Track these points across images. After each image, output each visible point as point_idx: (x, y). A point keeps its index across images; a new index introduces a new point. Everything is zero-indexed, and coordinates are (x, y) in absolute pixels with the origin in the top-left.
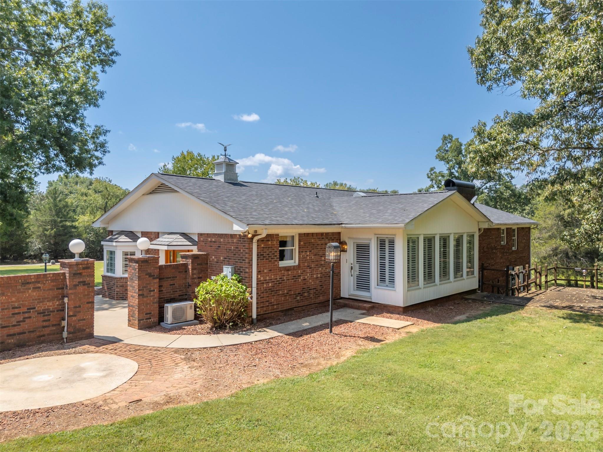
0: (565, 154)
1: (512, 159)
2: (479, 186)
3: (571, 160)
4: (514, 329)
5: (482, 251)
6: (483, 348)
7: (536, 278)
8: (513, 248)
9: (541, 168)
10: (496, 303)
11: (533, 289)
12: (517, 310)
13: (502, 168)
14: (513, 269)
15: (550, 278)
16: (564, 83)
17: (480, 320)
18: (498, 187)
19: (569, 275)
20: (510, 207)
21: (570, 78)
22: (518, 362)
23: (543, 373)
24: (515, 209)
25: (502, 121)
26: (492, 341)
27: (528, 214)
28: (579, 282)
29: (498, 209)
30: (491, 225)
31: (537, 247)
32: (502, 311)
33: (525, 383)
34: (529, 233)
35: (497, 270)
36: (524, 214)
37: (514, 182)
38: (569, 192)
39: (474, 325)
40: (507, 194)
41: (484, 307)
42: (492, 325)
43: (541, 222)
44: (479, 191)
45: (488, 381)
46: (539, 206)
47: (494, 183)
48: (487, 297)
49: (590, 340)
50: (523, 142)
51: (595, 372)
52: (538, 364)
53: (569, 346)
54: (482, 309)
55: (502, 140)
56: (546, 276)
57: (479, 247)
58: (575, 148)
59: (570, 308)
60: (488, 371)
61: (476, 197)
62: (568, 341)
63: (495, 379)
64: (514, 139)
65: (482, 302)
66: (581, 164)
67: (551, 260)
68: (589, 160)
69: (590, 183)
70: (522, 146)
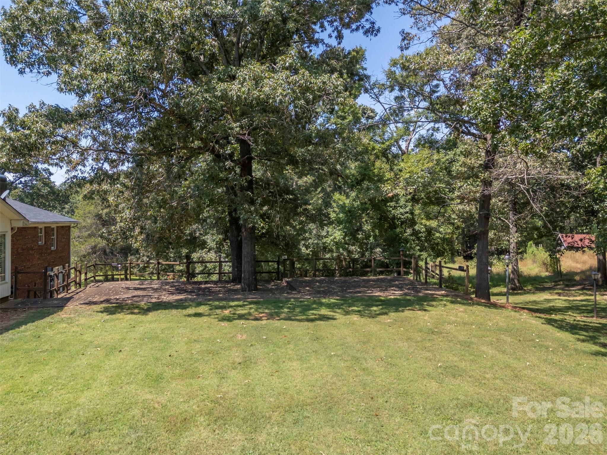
0: (102, 156)
1: (50, 153)
2: (12, 180)
3: (108, 162)
4: (52, 333)
5: (16, 252)
6: (15, 362)
7: (76, 276)
8: (52, 248)
9: (80, 167)
10: (31, 309)
11: (73, 288)
12: (55, 312)
13: (38, 161)
14: (52, 270)
15: (89, 275)
16: (100, 86)
17: (13, 331)
18: (34, 182)
19: (107, 271)
20: (49, 205)
21: (105, 83)
22: (56, 368)
23: (81, 372)
24: (54, 208)
25: (37, 111)
26: (27, 352)
27: (68, 213)
28: (115, 277)
29: (35, 206)
30: (27, 223)
31: (77, 245)
32: (39, 316)
33: (63, 387)
34: (69, 232)
35: (34, 273)
36: (64, 213)
37: (52, 178)
38: (106, 192)
39: (4, 338)
40: (45, 191)
41: (18, 316)
42: (27, 334)
43: (81, 221)
44: (11, 185)
45: (22, 398)
46: (79, 205)
47: (30, 178)
48: (22, 303)
49: (124, 328)
50: (61, 136)
51: (128, 357)
52: (76, 363)
53: (106, 338)
54: (15, 318)
55: (37, 131)
56: (86, 274)
57: (12, 249)
58: (111, 151)
59: (107, 301)
60: (21, 386)
61: (8, 191)
62: (105, 334)
63: (30, 393)
64: (52, 133)
65: (15, 309)
66: (116, 167)
67: (90, 258)
68: (123, 164)
69: (124, 185)
70: (60, 141)
